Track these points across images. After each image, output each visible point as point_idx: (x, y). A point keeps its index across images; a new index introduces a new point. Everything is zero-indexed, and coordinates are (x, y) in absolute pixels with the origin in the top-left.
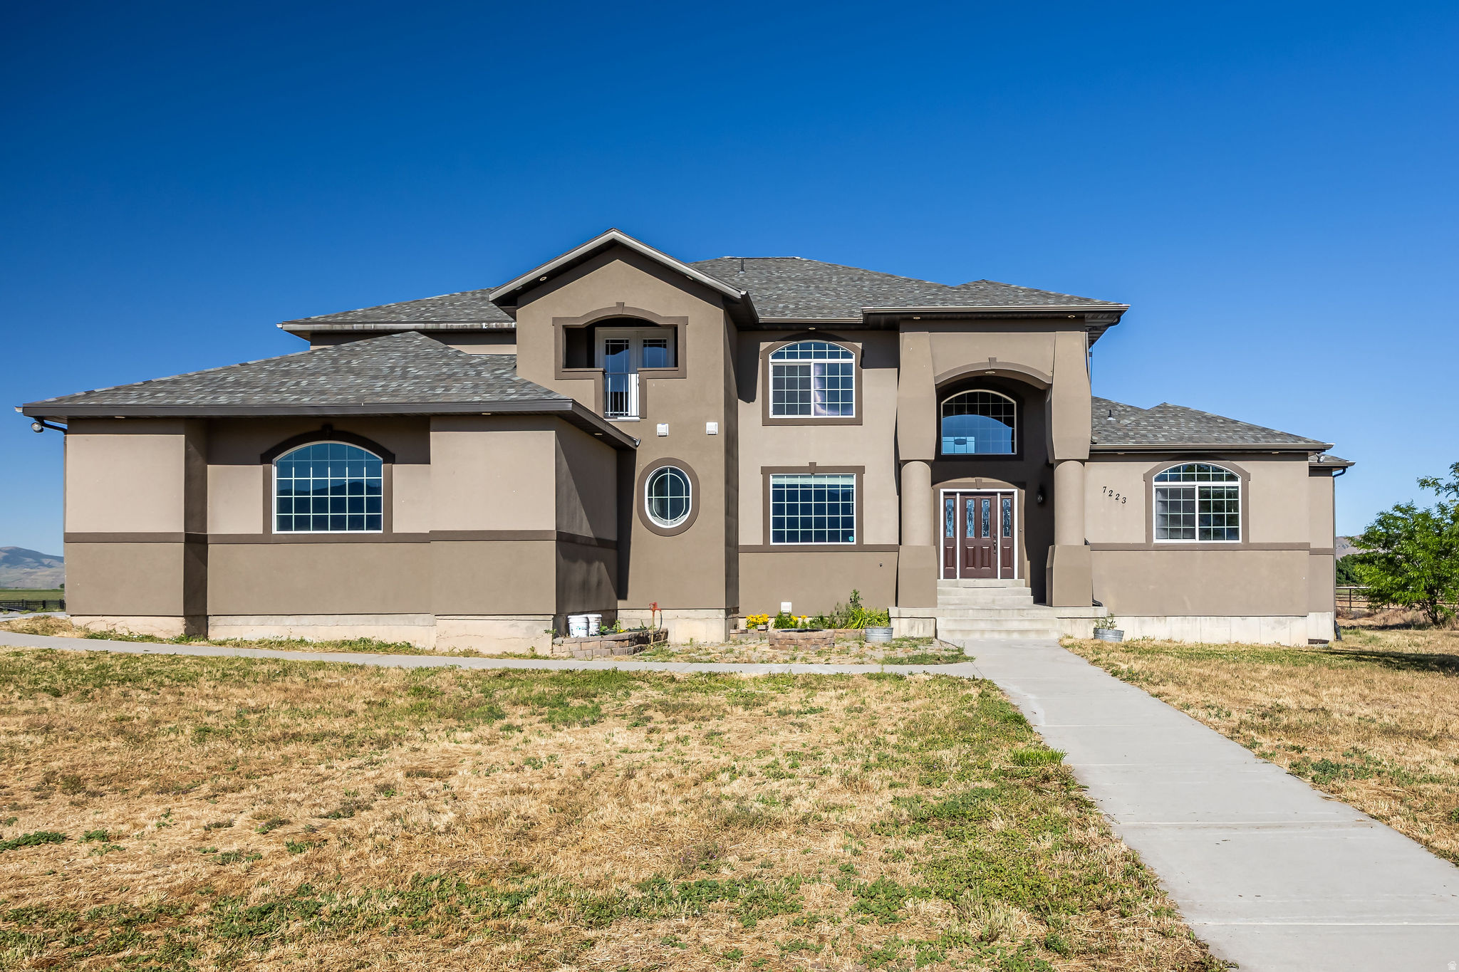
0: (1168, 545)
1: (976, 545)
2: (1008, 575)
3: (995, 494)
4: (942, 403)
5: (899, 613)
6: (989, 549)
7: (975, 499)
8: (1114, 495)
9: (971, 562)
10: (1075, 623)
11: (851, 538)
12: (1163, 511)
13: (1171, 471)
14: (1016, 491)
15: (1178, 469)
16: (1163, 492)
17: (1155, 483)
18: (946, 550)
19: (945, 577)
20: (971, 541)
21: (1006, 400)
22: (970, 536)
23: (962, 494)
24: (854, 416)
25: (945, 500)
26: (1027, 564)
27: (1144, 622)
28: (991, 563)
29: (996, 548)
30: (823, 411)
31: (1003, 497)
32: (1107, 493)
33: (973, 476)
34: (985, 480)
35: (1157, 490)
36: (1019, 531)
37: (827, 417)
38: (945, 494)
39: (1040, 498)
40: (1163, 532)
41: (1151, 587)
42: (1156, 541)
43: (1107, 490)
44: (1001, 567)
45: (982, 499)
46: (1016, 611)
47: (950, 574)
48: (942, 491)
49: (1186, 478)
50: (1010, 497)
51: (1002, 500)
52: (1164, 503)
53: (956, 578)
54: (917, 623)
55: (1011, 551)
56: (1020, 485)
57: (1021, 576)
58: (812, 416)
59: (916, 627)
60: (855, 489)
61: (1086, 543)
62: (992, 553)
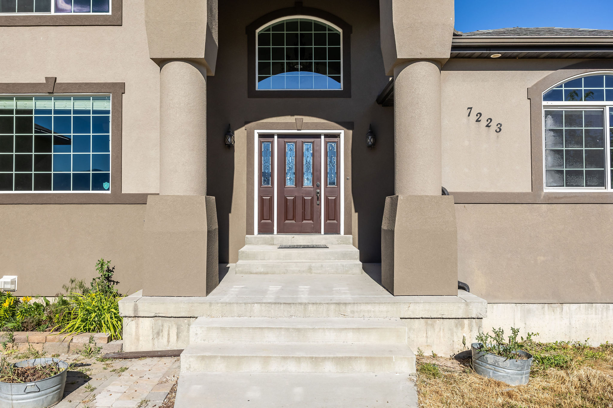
0: (565, 195)
1: (296, 194)
2: (332, 229)
3: (318, 136)
4: (258, 31)
5: (136, 309)
6: (312, 200)
7: (296, 143)
8: (484, 119)
9: (290, 215)
10: (432, 326)
11: (105, 185)
12: (555, 144)
13: (567, 84)
14: (342, 132)
15: (577, 82)
16: (555, 115)
17: (545, 103)
18: (261, 201)
19: (261, 232)
20: (291, 191)
21: (330, 29)
22: (290, 184)
23: (280, 136)
24: (110, 13)
25: (260, 143)
26: (355, 216)
27: (529, 311)
28: (314, 216)
29: (319, 199)
30: (67, 7)
31: (328, 139)
32: (473, 117)
33: (292, 115)
34: (307, 119)
35: (547, 113)
36: (346, 179)
37: (73, 14)
38: (261, 136)
39: (370, 140)
40: (557, 176)
41: (541, 258)
42: (547, 190)
43: (474, 113)
44: (325, 221)
45: (303, 143)
46: (333, 307)
47: (265, 229)
48: (256, 132)
49: (590, 96)
50: (335, 140)
51: (326, 143)
52: (558, 133)
53: (272, 232)
54: (166, 325)
55: (336, 202)
56: (347, 125)
57: (348, 232)
58: (53, 13)
59: (165, 333)
60: (110, 115)
61: (444, 192)
62: (315, 204)
